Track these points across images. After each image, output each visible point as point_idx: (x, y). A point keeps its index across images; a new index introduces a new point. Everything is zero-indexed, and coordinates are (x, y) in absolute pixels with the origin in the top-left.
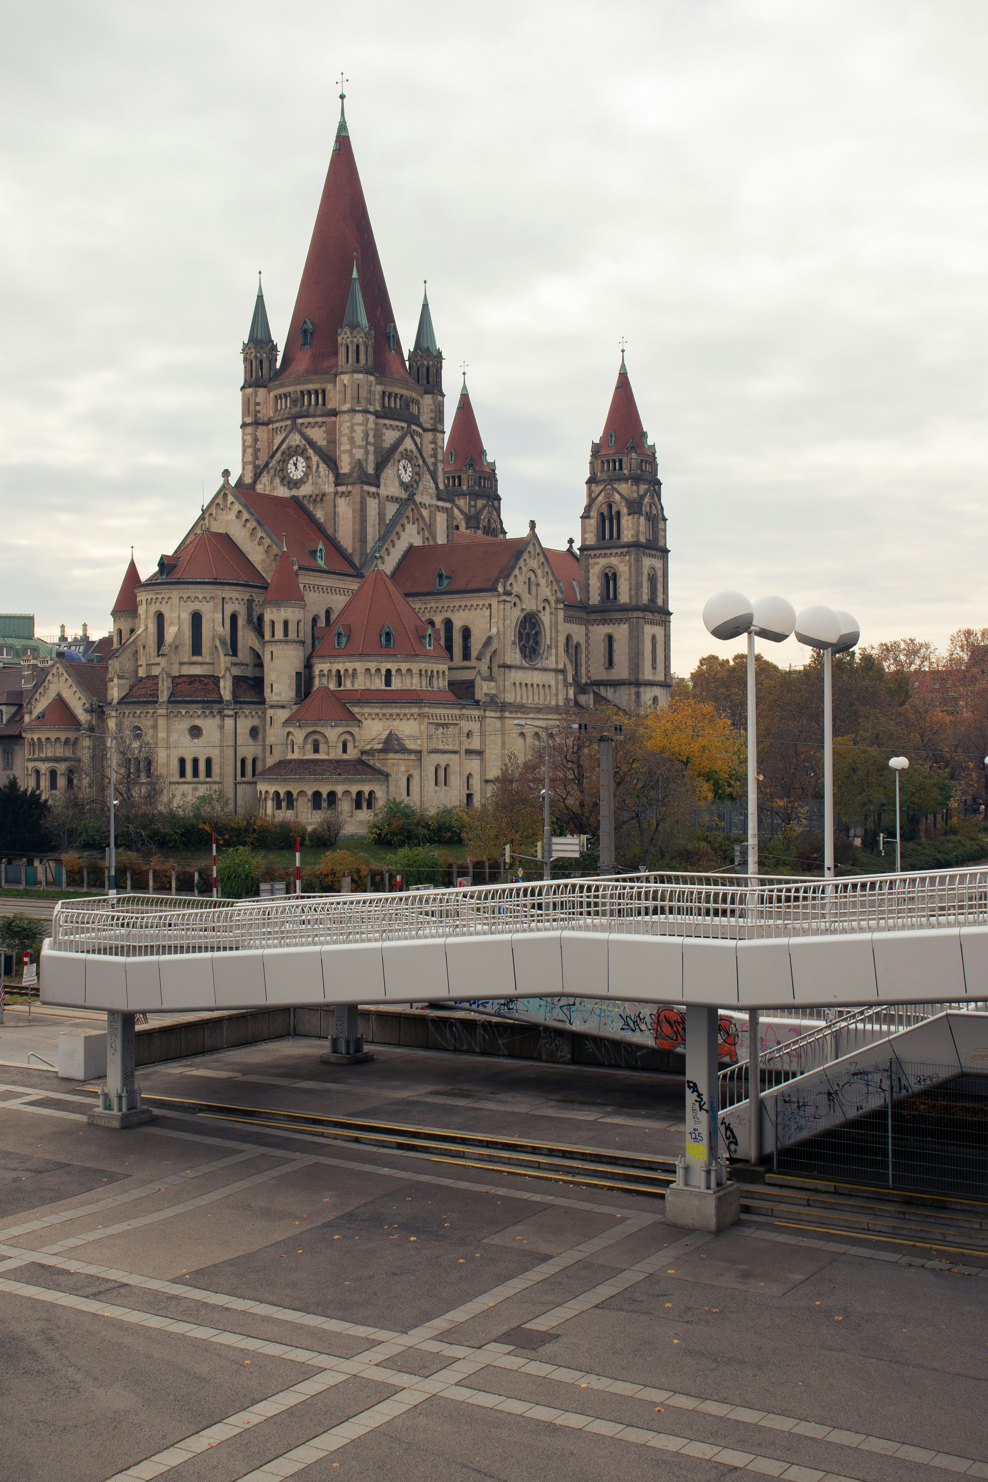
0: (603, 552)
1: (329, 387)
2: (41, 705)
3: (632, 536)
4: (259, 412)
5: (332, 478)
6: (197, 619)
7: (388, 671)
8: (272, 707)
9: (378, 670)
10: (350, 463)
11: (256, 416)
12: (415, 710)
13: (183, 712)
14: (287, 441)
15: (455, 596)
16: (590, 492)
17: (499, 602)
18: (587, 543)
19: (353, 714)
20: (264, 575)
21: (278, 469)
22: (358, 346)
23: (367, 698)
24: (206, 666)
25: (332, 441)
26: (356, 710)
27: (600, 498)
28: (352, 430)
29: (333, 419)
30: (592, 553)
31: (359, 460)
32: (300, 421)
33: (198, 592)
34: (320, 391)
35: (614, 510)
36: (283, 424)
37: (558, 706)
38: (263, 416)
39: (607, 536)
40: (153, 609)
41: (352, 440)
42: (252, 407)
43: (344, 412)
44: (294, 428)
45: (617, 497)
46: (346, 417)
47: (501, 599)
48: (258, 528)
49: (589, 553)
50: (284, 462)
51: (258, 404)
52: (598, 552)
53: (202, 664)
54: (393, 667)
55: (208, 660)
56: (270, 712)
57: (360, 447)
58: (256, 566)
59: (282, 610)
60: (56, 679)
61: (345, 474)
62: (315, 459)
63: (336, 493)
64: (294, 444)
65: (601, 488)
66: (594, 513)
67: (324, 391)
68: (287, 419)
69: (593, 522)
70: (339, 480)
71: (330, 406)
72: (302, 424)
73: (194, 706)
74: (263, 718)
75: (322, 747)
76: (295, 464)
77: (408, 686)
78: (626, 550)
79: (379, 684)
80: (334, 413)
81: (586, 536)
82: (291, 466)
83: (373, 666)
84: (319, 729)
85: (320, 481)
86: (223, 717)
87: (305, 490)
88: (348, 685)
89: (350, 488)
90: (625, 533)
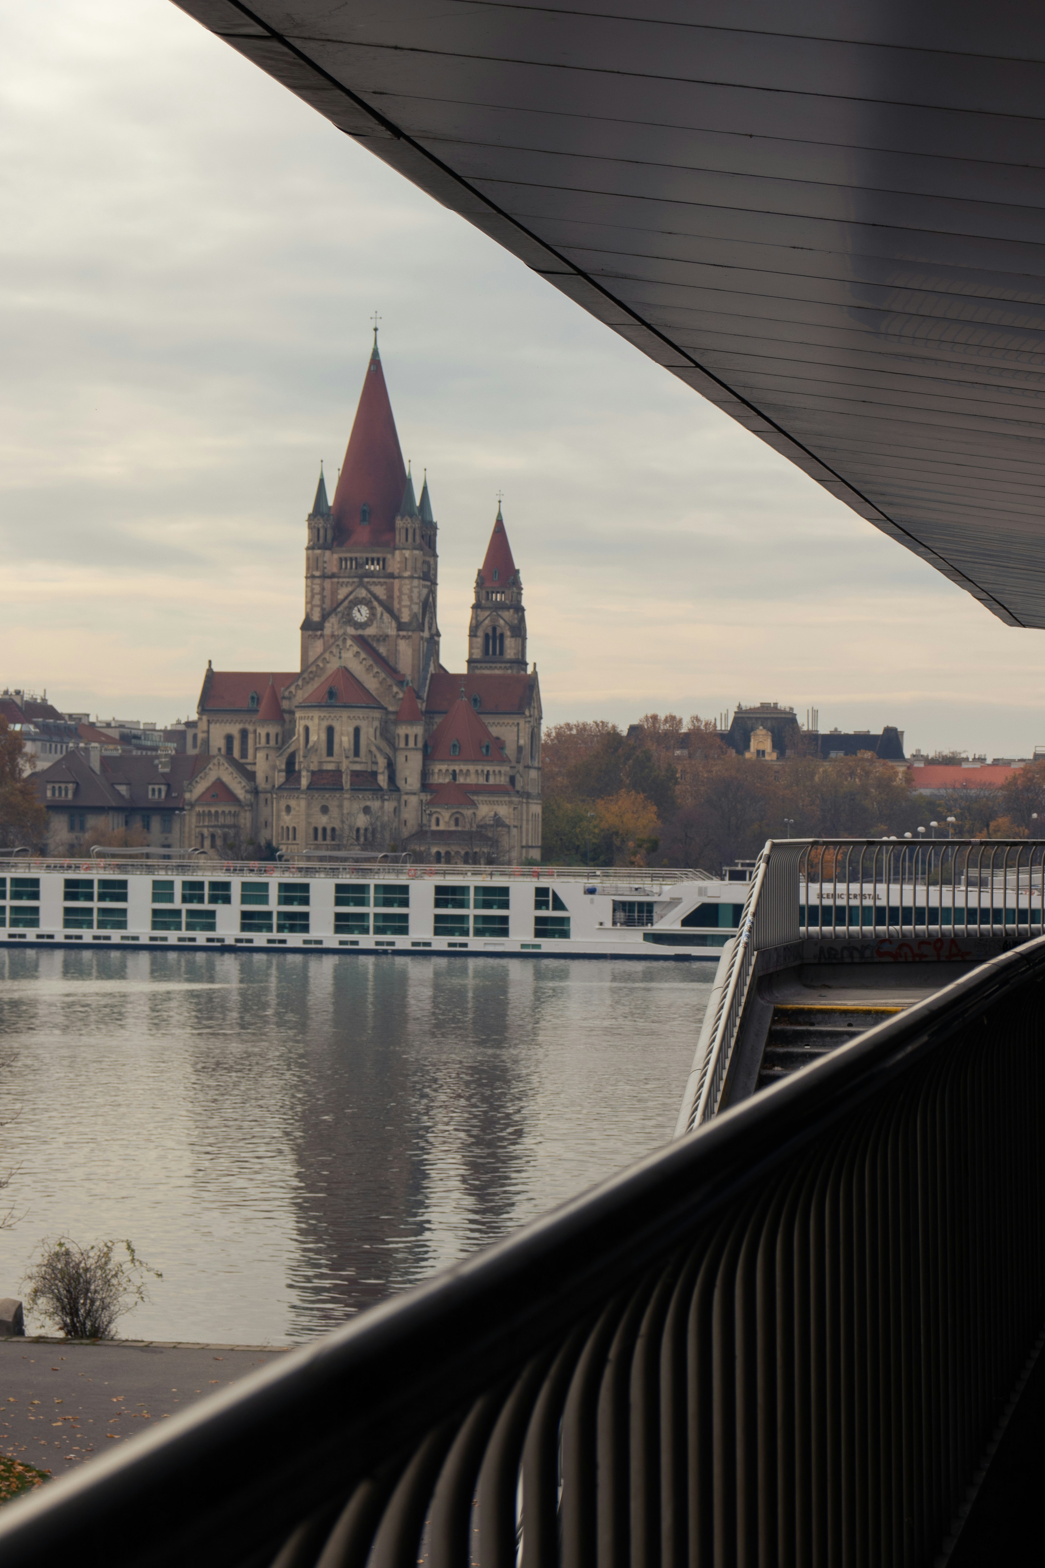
0: (488, 665)
1: (389, 556)
2: (200, 787)
3: (515, 654)
4: (325, 568)
5: (394, 624)
6: (357, 731)
7: (488, 772)
8: (407, 794)
9: (482, 771)
10: (410, 615)
11: (323, 571)
12: (507, 799)
13: (361, 796)
14: (354, 594)
15: (490, 716)
16: (475, 617)
17: (525, 722)
18: (474, 657)
19: (473, 801)
20: (378, 699)
21: (346, 613)
22: (414, 530)
23: (479, 790)
24: (363, 765)
25: (391, 597)
26: (475, 798)
27: (487, 622)
28: (411, 590)
29: (392, 580)
30: (479, 665)
31: (415, 613)
32: (366, 580)
33: (360, 713)
34: (381, 559)
35: (498, 632)
36: (351, 580)
37: (539, 794)
38: (328, 571)
39: (491, 653)
40: (325, 724)
41: (411, 598)
42: (320, 564)
43: (406, 578)
44: (361, 584)
45: (502, 622)
46: (407, 581)
47: (527, 720)
48: (374, 665)
49: (475, 665)
50: (350, 609)
51: (325, 562)
52: (484, 665)
53: (361, 763)
54: (490, 768)
55: (364, 760)
56: (405, 797)
57: (416, 604)
58: (371, 691)
59: (414, 727)
60: (216, 768)
61: (405, 623)
62: (379, 609)
63: (398, 636)
64: (360, 596)
65: (487, 613)
66: (480, 633)
67: (384, 560)
68: (355, 577)
69: (479, 641)
70: (400, 626)
71: (389, 570)
72: (368, 582)
73: (368, 793)
74: (399, 801)
75: (441, 822)
76: (359, 611)
77: (497, 783)
78: (508, 665)
79: (482, 781)
80: (392, 576)
81: (473, 651)
82: (355, 612)
83: (479, 768)
84: (460, 810)
85: (383, 626)
86: (383, 800)
87: (370, 631)
88: (461, 780)
89: (410, 633)
90: (508, 651)
